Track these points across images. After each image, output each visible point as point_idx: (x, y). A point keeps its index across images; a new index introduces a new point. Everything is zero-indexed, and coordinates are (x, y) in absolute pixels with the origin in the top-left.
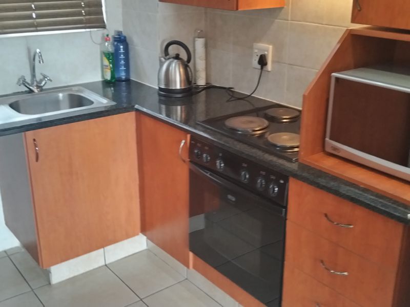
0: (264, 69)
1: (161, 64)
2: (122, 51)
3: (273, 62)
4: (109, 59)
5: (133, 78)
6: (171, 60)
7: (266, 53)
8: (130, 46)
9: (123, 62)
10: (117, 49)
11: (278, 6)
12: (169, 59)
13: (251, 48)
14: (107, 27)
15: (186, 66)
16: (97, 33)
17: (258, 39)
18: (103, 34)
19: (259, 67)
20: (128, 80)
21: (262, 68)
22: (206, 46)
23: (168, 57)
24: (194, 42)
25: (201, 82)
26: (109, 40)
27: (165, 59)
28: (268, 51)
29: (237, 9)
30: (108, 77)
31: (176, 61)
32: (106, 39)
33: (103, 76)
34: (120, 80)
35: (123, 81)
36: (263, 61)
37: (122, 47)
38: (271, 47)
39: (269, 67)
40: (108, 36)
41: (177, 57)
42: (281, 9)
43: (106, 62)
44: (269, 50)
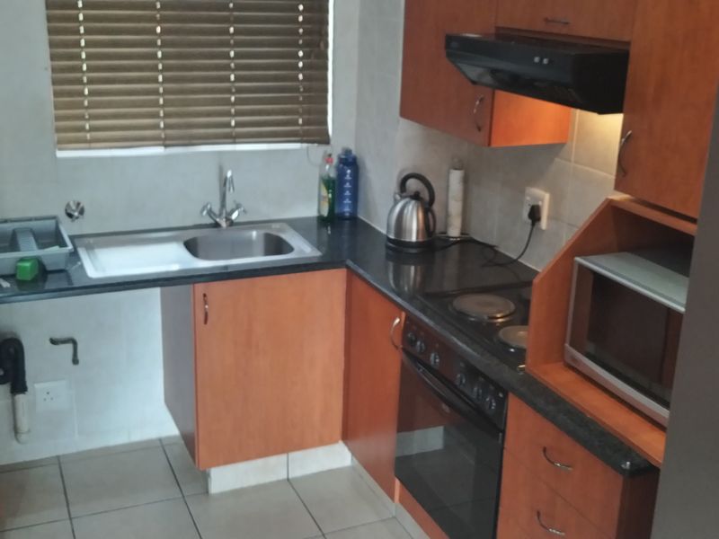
0: (536, 226)
1: (396, 202)
2: (348, 177)
3: (549, 218)
4: (328, 188)
5: (361, 216)
6: (407, 200)
7: (540, 203)
8: (361, 171)
9: (347, 193)
10: (341, 174)
11: (556, 141)
12: (406, 197)
13: (523, 192)
14: (332, 142)
15: (428, 209)
16: (317, 151)
17: (532, 182)
18: (325, 152)
19: (530, 221)
20: (354, 218)
21: (533, 224)
22: (466, 181)
23: (404, 194)
24: (449, 173)
25: (454, 232)
26: (332, 162)
27: (401, 196)
28: (542, 200)
29: (489, 144)
30: (325, 213)
31: (413, 202)
32: (328, 158)
33: (319, 211)
34: (342, 218)
35: (347, 219)
36: (535, 214)
37: (349, 171)
38: (547, 196)
39: (544, 224)
40: (330, 155)
41: (416, 197)
42: (562, 145)
43: (324, 192)
44: (545, 200)
